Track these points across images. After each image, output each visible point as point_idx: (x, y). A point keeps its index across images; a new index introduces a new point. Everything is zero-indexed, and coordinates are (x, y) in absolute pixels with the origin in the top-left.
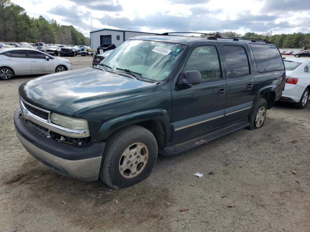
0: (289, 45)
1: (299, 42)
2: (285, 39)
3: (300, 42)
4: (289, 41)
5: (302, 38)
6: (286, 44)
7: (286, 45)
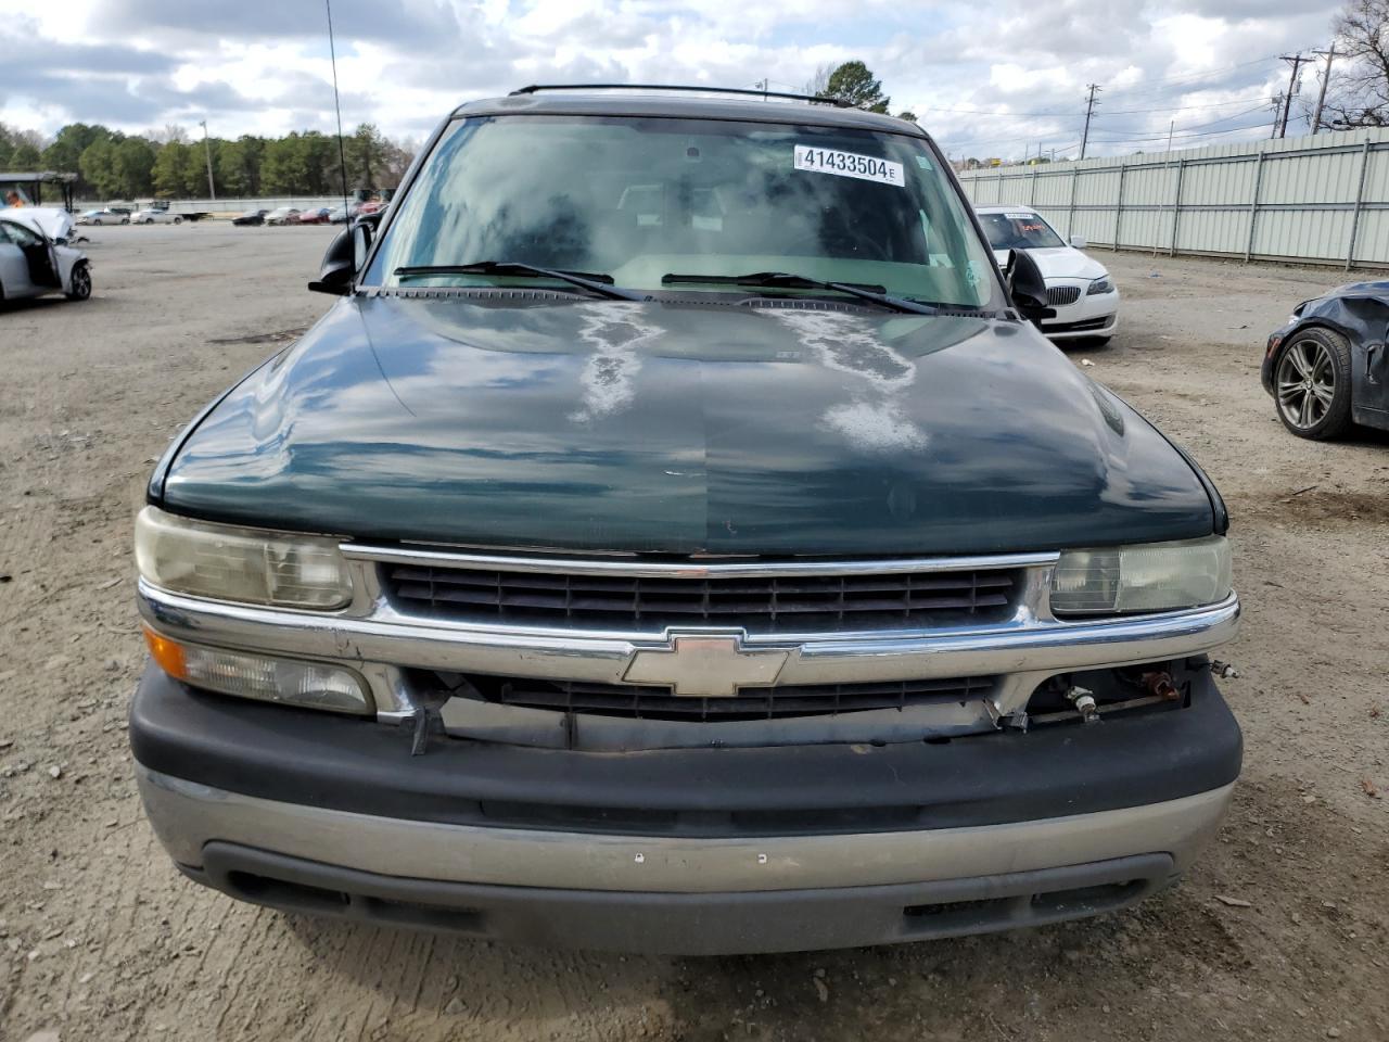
0: (286, 185)
1: (319, 169)
2: (264, 158)
3: (326, 171)
4: (283, 168)
5: (327, 153)
6: (273, 177)
7: (273, 184)
